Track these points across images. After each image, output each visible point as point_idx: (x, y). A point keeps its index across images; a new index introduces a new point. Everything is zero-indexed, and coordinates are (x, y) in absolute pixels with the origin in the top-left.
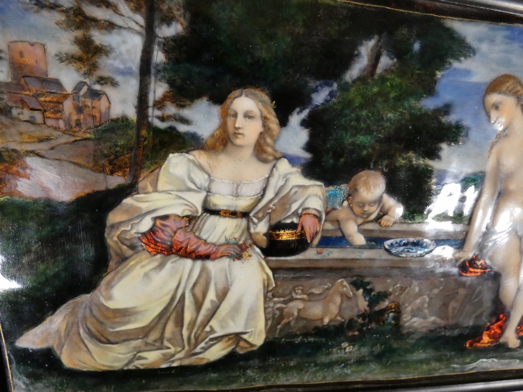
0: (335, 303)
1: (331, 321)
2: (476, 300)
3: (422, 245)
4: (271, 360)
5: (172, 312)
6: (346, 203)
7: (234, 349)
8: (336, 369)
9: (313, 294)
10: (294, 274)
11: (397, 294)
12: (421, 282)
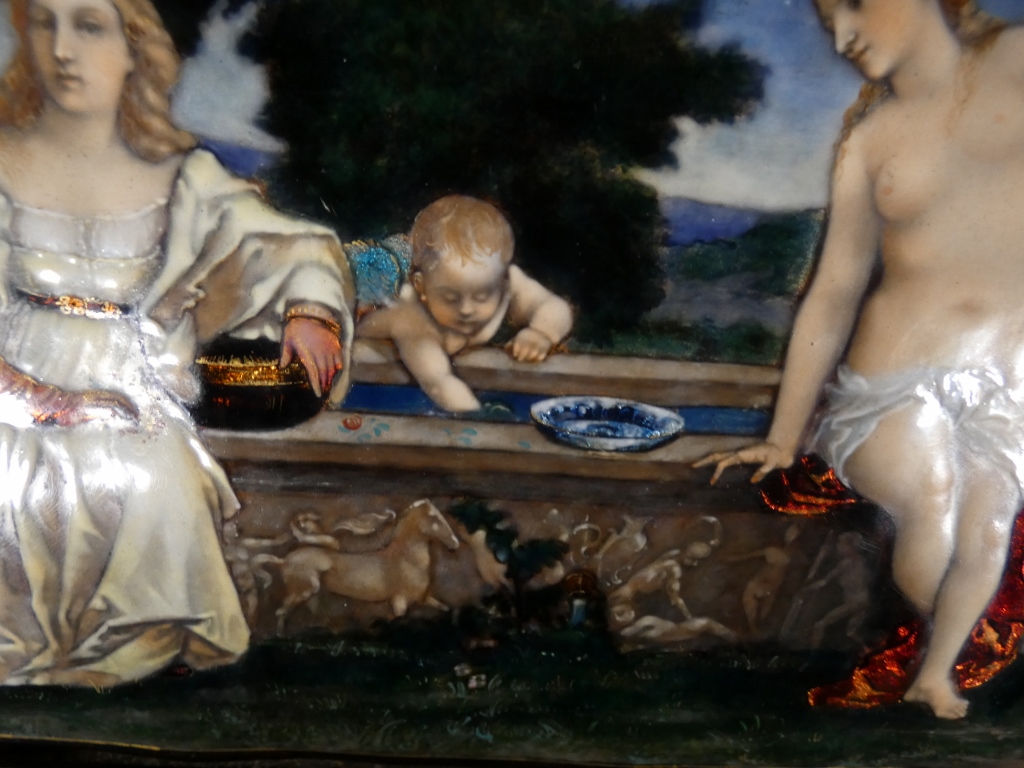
0: (415, 563)
1: (411, 607)
2: (822, 583)
3: (643, 419)
4: (279, 692)
6: (407, 291)
7: (177, 658)
8: (452, 728)
9: (349, 533)
10: (286, 478)
11: (583, 549)
12: (651, 523)
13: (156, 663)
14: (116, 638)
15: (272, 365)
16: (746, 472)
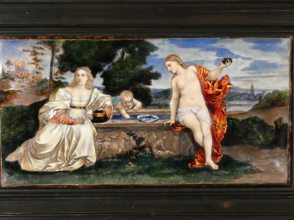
0: (122, 143)
1: (122, 151)
3: (153, 117)
4: (100, 170)
5: (60, 146)
6: (120, 103)
7: (84, 164)
8: (129, 176)
9: (112, 138)
10: (104, 130)
11: (147, 138)
12: (156, 133)
13: (81, 165)
14: (75, 160)
15: (102, 114)
16: (169, 124)
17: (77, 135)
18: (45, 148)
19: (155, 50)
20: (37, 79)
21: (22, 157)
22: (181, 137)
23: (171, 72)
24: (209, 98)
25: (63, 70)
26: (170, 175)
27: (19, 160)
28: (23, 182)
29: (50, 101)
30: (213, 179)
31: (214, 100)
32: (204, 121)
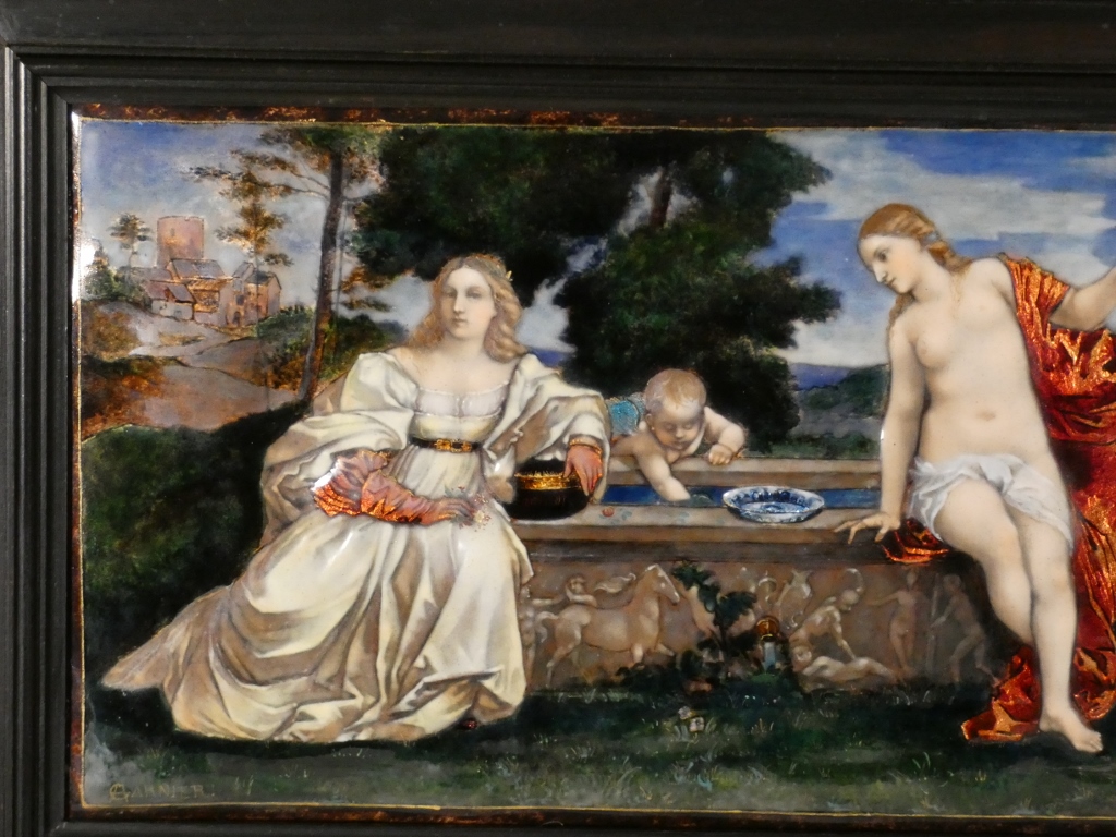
0: (649, 615)
3: (796, 499)
4: (543, 741)
5: (361, 621)
6: (643, 426)
7: (468, 711)
8: (678, 775)
10: (565, 552)
11: (767, 598)
12: (811, 575)
13: (451, 718)
14: (427, 693)
15: (559, 476)
16: (871, 534)
17: (440, 573)
18: (287, 630)
19: (815, 183)
20: (258, 308)
21: (180, 670)
22: (929, 595)
23: (889, 286)
24: (1063, 412)
25: (378, 267)
26: (872, 771)
27: (166, 685)
28: (182, 789)
29: (316, 411)
30: (1078, 798)
31: (1089, 422)
32: (1039, 522)
